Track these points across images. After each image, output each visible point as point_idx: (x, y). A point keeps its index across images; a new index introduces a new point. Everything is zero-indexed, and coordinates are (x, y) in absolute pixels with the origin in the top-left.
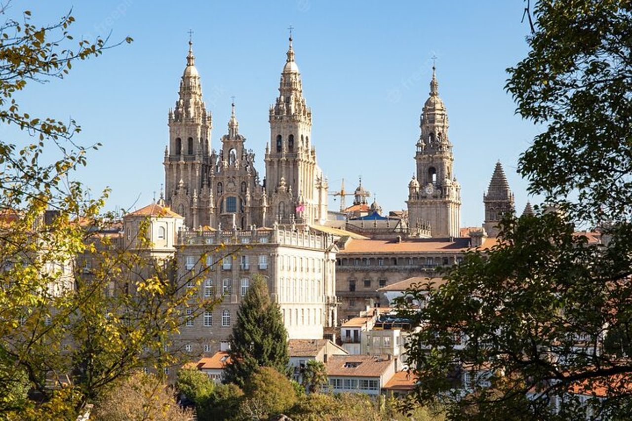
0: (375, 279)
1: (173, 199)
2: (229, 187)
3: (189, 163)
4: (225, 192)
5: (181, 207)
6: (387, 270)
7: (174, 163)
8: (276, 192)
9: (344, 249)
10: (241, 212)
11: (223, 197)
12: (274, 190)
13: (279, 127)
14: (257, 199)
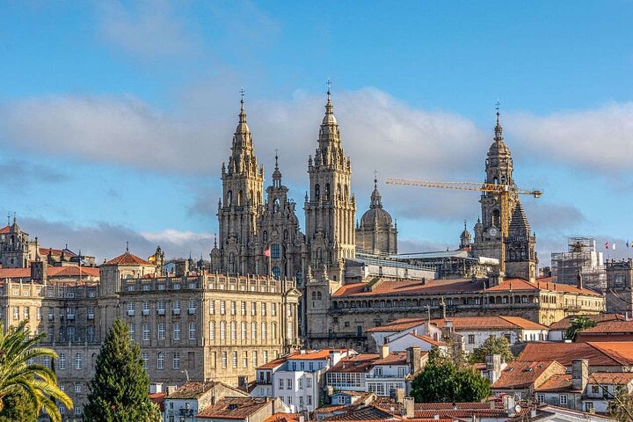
1: (225, 247)
2: (273, 235)
3: (238, 213)
4: (270, 240)
5: (232, 255)
6: (410, 311)
7: (226, 214)
8: (314, 238)
9: (371, 291)
10: (284, 258)
11: (268, 245)
12: (312, 237)
13: (317, 177)
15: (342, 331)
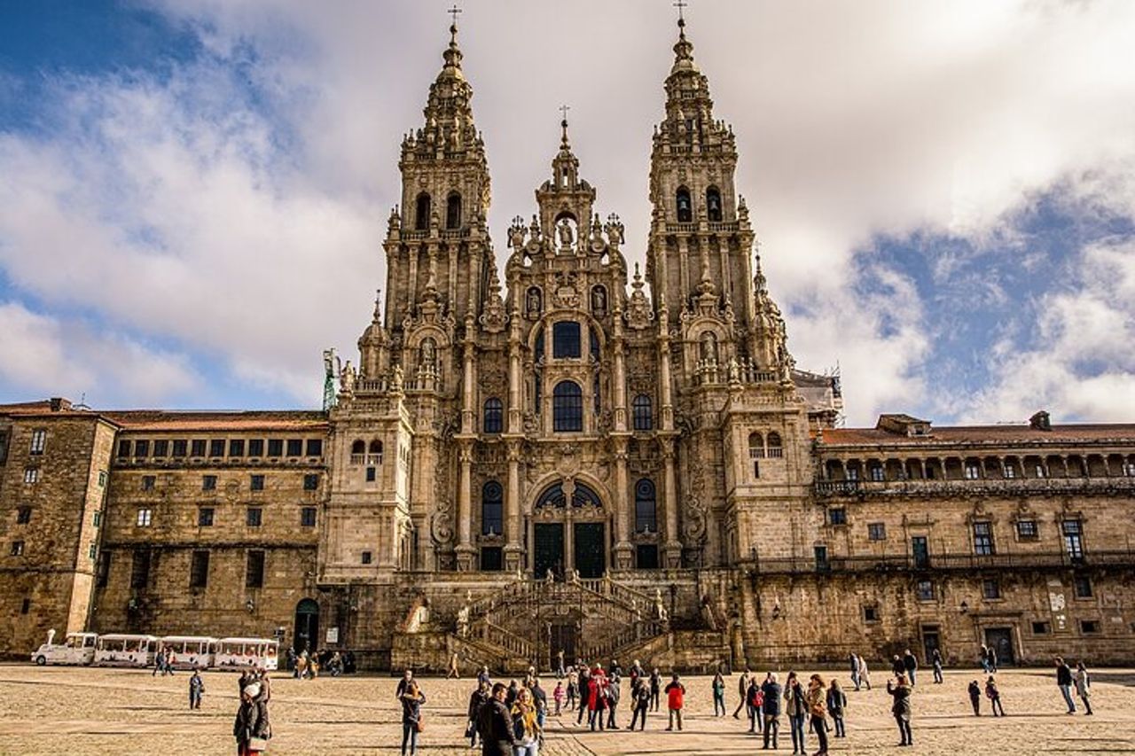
0: (1048, 516)
1: (406, 326)
2: (561, 296)
3: (454, 240)
4: (550, 309)
5: (427, 345)
7: (415, 241)
8: (690, 308)
10: (593, 359)
11: (544, 322)
12: (685, 304)
13: (683, 170)
14: (637, 327)
15: (858, 553)
